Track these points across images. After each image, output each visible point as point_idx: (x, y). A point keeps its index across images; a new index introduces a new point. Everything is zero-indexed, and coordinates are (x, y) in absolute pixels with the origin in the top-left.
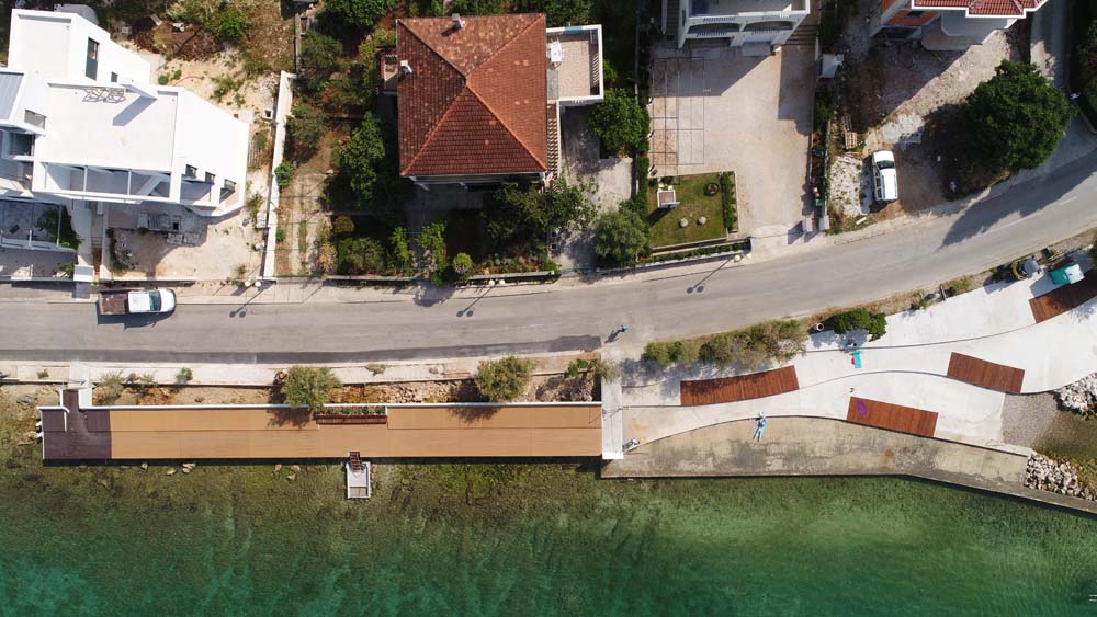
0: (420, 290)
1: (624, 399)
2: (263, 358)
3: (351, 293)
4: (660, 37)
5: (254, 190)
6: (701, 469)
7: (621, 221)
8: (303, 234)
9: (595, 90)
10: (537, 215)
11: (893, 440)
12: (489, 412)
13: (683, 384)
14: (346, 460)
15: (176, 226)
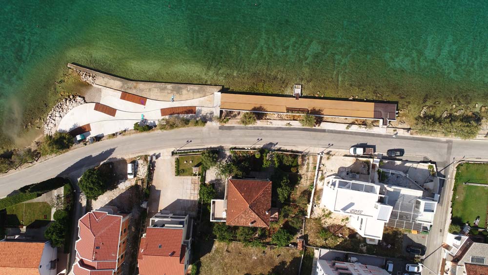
0: (273, 148)
1: (213, 110)
2: (324, 131)
3: (294, 149)
4: (194, 218)
5: (322, 183)
6: (191, 87)
7: (209, 164)
8: (308, 168)
9: (214, 203)
10: (234, 168)
11: (134, 92)
12: (254, 109)
13: (195, 113)
14: (301, 97)
15: (348, 174)
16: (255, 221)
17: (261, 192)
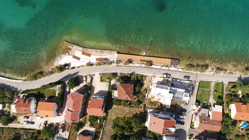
0: (135, 73)
1: (114, 59)
2: (153, 68)
3: (142, 74)
4: (106, 97)
5: (151, 86)
6: (107, 51)
7: (112, 78)
8: (147, 81)
9: (114, 91)
10: (121, 80)
11: (86, 52)
12: (129, 60)
13: (108, 60)
14: (145, 56)
15: (161, 84)
16: (127, 98)
17: (130, 88)
